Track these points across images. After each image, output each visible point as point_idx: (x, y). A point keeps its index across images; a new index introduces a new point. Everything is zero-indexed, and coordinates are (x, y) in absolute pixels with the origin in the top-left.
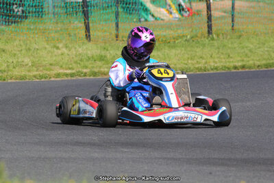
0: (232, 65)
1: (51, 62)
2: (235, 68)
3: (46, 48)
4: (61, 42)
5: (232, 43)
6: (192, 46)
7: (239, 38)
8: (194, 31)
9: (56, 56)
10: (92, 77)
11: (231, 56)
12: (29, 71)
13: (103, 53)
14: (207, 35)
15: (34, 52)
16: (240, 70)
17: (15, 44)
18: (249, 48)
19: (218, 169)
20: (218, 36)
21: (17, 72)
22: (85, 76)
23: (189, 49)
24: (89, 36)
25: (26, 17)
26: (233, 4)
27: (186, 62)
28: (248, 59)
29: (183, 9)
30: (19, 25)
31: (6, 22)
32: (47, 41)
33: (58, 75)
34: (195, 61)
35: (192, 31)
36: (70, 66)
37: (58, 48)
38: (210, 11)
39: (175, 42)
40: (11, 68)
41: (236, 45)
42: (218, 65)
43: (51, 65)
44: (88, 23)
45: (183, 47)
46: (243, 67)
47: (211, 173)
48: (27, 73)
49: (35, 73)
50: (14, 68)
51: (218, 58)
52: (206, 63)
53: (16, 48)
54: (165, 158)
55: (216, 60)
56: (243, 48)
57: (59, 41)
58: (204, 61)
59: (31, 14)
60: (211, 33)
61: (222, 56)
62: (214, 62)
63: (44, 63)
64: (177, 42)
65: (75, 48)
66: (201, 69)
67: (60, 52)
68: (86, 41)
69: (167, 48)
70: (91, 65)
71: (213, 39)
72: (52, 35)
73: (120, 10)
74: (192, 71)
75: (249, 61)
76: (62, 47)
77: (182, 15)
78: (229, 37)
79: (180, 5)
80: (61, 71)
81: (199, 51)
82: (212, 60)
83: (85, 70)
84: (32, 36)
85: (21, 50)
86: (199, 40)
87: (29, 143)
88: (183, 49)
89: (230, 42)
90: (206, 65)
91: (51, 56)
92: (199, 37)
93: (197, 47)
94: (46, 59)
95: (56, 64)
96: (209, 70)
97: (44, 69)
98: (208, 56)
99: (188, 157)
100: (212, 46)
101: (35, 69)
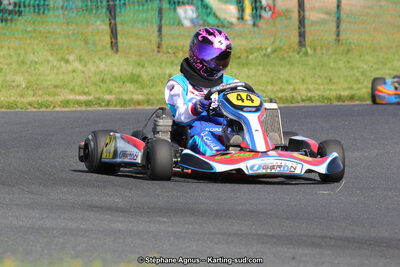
0: (334, 94)
1: (58, 83)
2: (339, 98)
3: (48, 62)
4: (70, 53)
5: (335, 61)
6: (274, 65)
7: (347, 53)
8: (278, 41)
9: (64, 73)
10: (118, 108)
11: (334, 80)
12: (22, 96)
13: (137, 71)
14: (297, 47)
15: (30, 67)
16: (347, 103)
18: (361, 70)
19: (306, 252)
20: (315, 50)
21: (3, 97)
22: (108, 105)
23: (269, 68)
24: (116, 43)
25: (20, 13)
27: (264, 89)
28: (359, 86)
30: (9, 24)
32: (51, 51)
33: (66, 103)
34: (276, 88)
35: (274, 42)
36: (86, 90)
37: (67, 61)
38: (304, 11)
39: (247, 57)
41: (341, 64)
42: (313, 93)
43: (56, 87)
44: (115, 24)
45: (259, 65)
46: (352, 98)
47: (294, 258)
48: (19, 99)
49: (31, 99)
51: (312, 83)
52: (294, 90)
53: (2, 60)
54: (225, 233)
55: (311, 87)
56: (352, 68)
57: (69, 50)
58: (291, 87)
59: (27, 9)
60: (304, 46)
61: (319, 81)
62: (307, 89)
63: (46, 84)
64: (251, 57)
65: (94, 62)
66: (286, 99)
67: (70, 67)
68: (110, 52)
69: (234, 65)
70: (117, 90)
72: (59, 41)
73: (165, 5)
75: (359, 89)
76: (74, 61)
78: (331, 51)
80: (71, 97)
81: (284, 72)
82: (303, 87)
83: (108, 97)
84: (28, 42)
85: (11, 64)
86: (285, 55)
87: (17, 204)
88: (261, 68)
89: (332, 60)
90: (294, 94)
91: (57, 74)
92: (284, 50)
93: (282, 66)
94: (49, 78)
95: (64, 86)
96: (298, 102)
97: (44, 93)
98: (298, 79)
99: (259, 232)
100: (305, 64)
101: (30, 92)
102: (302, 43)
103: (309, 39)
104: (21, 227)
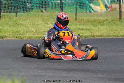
3: (42, 24)
4: (49, 21)
6: (112, 25)
9: (47, 27)
12: (34, 35)
13: (69, 27)
14: (119, 20)
15: (36, 25)
17: (27, 21)
21: (28, 35)
23: (110, 26)
25: (33, 9)
27: (108, 32)
31: (23, 11)
32: (43, 20)
34: (113, 32)
35: (112, 18)
37: (48, 24)
38: (121, 8)
39: (103, 23)
40: (25, 33)
43: (44, 32)
45: (107, 25)
48: (33, 36)
49: (37, 36)
50: (27, 33)
52: (118, 33)
53: (28, 23)
54: (98, 77)
57: (48, 20)
58: (117, 32)
62: (122, 33)
63: (41, 31)
66: (116, 36)
67: (48, 26)
69: (99, 25)
71: (122, 22)
73: (78, 6)
74: (111, 37)
76: (50, 24)
81: (115, 27)
82: (121, 32)
84: (35, 18)
85: (30, 25)
86: (115, 22)
87: (33, 68)
88: (108, 26)
90: (118, 34)
91: (45, 28)
92: (115, 21)
93: (114, 25)
94: (42, 29)
96: (119, 37)
97: (41, 34)
98: (119, 30)
99: (109, 77)
100: (121, 25)
101: (36, 33)
102: (120, 18)
103: (123, 17)
104: (35, 75)
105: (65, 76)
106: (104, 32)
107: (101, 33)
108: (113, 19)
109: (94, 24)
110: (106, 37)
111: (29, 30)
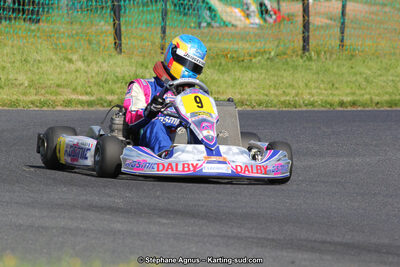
0: (336, 99)
1: (59, 82)
2: (342, 104)
3: (52, 61)
5: (338, 66)
6: (278, 69)
7: (351, 59)
8: (282, 45)
9: (66, 72)
11: (337, 85)
12: (25, 94)
13: (140, 72)
14: (300, 52)
15: (33, 66)
16: (349, 109)
17: (5, 52)
18: (364, 76)
19: (306, 256)
20: (318, 54)
21: (5, 95)
22: (110, 105)
23: (272, 72)
24: (120, 45)
26: (344, 7)
27: (266, 92)
28: (363, 92)
29: (267, 11)
32: (55, 50)
33: (69, 103)
34: (280, 91)
35: (278, 46)
36: (89, 90)
37: (70, 61)
38: (308, 16)
39: (251, 60)
41: (344, 70)
42: (316, 98)
43: (58, 86)
44: (120, 25)
45: (262, 68)
46: (354, 104)
47: (293, 262)
48: (22, 98)
49: (34, 98)
51: (316, 88)
52: (297, 95)
53: (5, 58)
54: (225, 236)
55: (314, 91)
56: (355, 74)
57: (73, 50)
58: (294, 91)
60: (308, 50)
61: (322, 86)
62: (310, 94)
63: (48, 83)
64: (254, 60)
65: (97, 62)
66: (289, 103)
67: (73, 67)
68: (114, 53)
69: (238, 69)
70: (119, 91)
71: (310, 59)
72: (63, 41)
73: (170, 7)
74: (275, 106)
75: (363, 95)
76: (77, 60)
77: (265, 20)
78: (334, 56)
79: (261, 5)
80: (74, 97)
81: (287, 76)
82: (306, 91)
83: (110, 98)
84: (31, 40)
85: (14, 62)
86: (289, 60)
87: (17, 203)
88: (264, 71)
89: (335, 65)
90: (297, 99)
91: (60, 73)
92: (288, 55)
93: (285, 70)
94: (51, 77)
95: (67, 86)
96: (300, 106)
97: (47, 93)
98: (302, 84)
99: (259, 236)
100: (308, 69)
101: (33, 91)
102: (305, 48)
103: (312, 43)
104: (21, 225)
105: (119, 231)
106: (250, 90)
107: (242, 94)
108: (281, 48)
109: (220, 64)
110: (257, 108)
111: (7, 79)
